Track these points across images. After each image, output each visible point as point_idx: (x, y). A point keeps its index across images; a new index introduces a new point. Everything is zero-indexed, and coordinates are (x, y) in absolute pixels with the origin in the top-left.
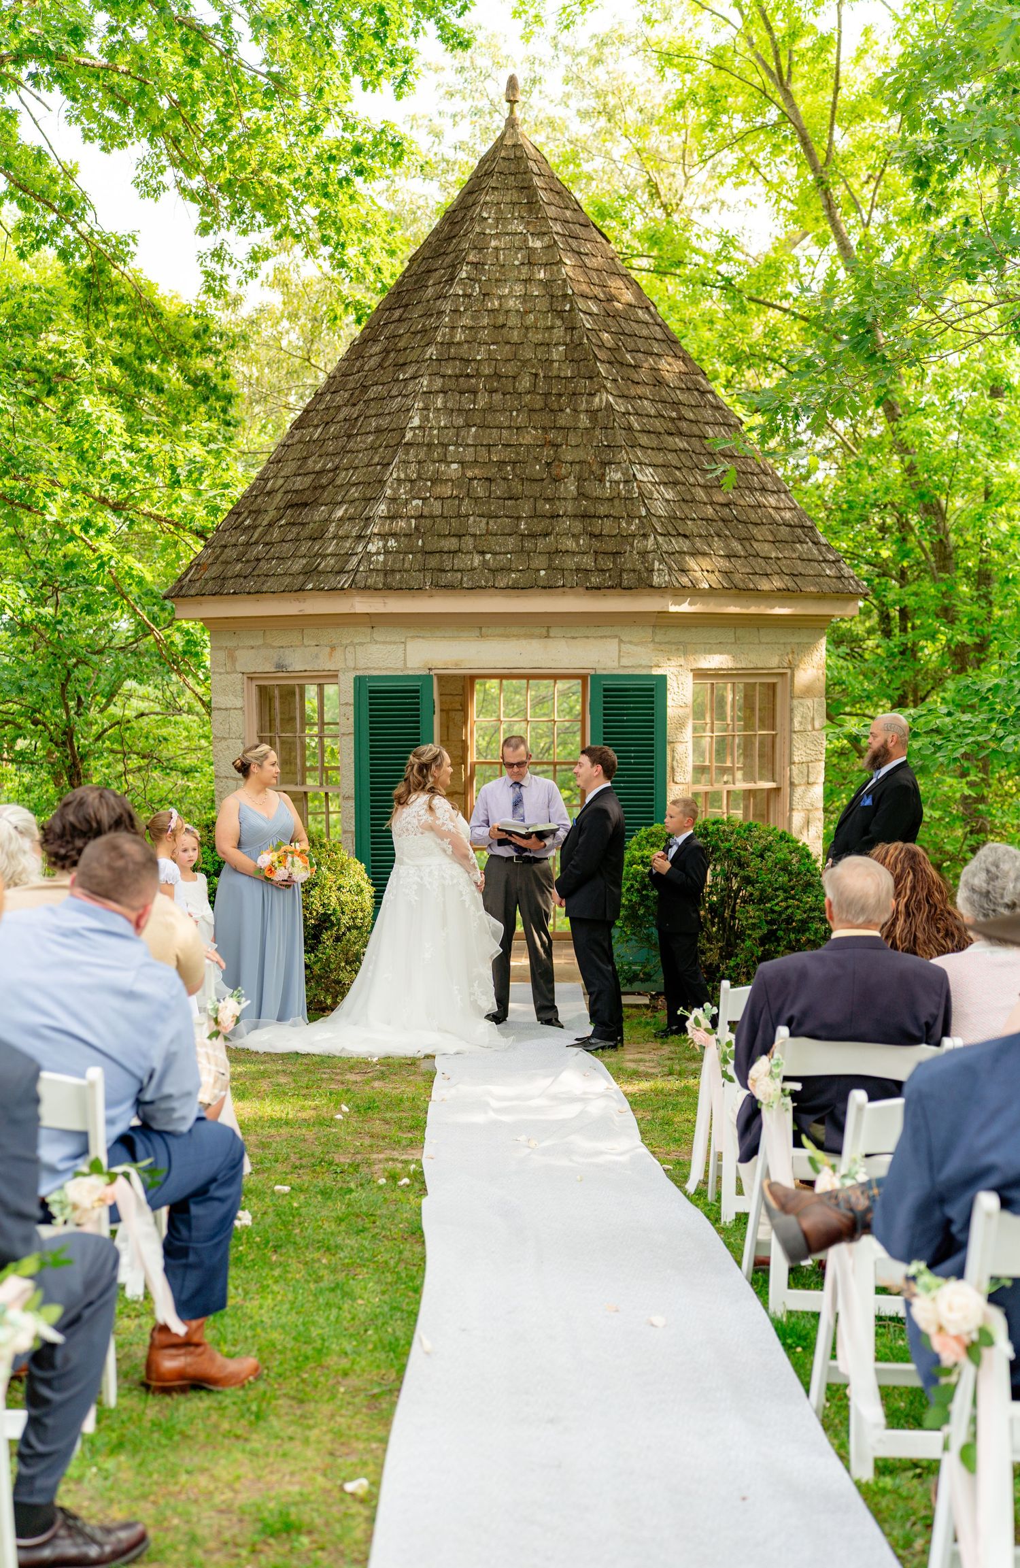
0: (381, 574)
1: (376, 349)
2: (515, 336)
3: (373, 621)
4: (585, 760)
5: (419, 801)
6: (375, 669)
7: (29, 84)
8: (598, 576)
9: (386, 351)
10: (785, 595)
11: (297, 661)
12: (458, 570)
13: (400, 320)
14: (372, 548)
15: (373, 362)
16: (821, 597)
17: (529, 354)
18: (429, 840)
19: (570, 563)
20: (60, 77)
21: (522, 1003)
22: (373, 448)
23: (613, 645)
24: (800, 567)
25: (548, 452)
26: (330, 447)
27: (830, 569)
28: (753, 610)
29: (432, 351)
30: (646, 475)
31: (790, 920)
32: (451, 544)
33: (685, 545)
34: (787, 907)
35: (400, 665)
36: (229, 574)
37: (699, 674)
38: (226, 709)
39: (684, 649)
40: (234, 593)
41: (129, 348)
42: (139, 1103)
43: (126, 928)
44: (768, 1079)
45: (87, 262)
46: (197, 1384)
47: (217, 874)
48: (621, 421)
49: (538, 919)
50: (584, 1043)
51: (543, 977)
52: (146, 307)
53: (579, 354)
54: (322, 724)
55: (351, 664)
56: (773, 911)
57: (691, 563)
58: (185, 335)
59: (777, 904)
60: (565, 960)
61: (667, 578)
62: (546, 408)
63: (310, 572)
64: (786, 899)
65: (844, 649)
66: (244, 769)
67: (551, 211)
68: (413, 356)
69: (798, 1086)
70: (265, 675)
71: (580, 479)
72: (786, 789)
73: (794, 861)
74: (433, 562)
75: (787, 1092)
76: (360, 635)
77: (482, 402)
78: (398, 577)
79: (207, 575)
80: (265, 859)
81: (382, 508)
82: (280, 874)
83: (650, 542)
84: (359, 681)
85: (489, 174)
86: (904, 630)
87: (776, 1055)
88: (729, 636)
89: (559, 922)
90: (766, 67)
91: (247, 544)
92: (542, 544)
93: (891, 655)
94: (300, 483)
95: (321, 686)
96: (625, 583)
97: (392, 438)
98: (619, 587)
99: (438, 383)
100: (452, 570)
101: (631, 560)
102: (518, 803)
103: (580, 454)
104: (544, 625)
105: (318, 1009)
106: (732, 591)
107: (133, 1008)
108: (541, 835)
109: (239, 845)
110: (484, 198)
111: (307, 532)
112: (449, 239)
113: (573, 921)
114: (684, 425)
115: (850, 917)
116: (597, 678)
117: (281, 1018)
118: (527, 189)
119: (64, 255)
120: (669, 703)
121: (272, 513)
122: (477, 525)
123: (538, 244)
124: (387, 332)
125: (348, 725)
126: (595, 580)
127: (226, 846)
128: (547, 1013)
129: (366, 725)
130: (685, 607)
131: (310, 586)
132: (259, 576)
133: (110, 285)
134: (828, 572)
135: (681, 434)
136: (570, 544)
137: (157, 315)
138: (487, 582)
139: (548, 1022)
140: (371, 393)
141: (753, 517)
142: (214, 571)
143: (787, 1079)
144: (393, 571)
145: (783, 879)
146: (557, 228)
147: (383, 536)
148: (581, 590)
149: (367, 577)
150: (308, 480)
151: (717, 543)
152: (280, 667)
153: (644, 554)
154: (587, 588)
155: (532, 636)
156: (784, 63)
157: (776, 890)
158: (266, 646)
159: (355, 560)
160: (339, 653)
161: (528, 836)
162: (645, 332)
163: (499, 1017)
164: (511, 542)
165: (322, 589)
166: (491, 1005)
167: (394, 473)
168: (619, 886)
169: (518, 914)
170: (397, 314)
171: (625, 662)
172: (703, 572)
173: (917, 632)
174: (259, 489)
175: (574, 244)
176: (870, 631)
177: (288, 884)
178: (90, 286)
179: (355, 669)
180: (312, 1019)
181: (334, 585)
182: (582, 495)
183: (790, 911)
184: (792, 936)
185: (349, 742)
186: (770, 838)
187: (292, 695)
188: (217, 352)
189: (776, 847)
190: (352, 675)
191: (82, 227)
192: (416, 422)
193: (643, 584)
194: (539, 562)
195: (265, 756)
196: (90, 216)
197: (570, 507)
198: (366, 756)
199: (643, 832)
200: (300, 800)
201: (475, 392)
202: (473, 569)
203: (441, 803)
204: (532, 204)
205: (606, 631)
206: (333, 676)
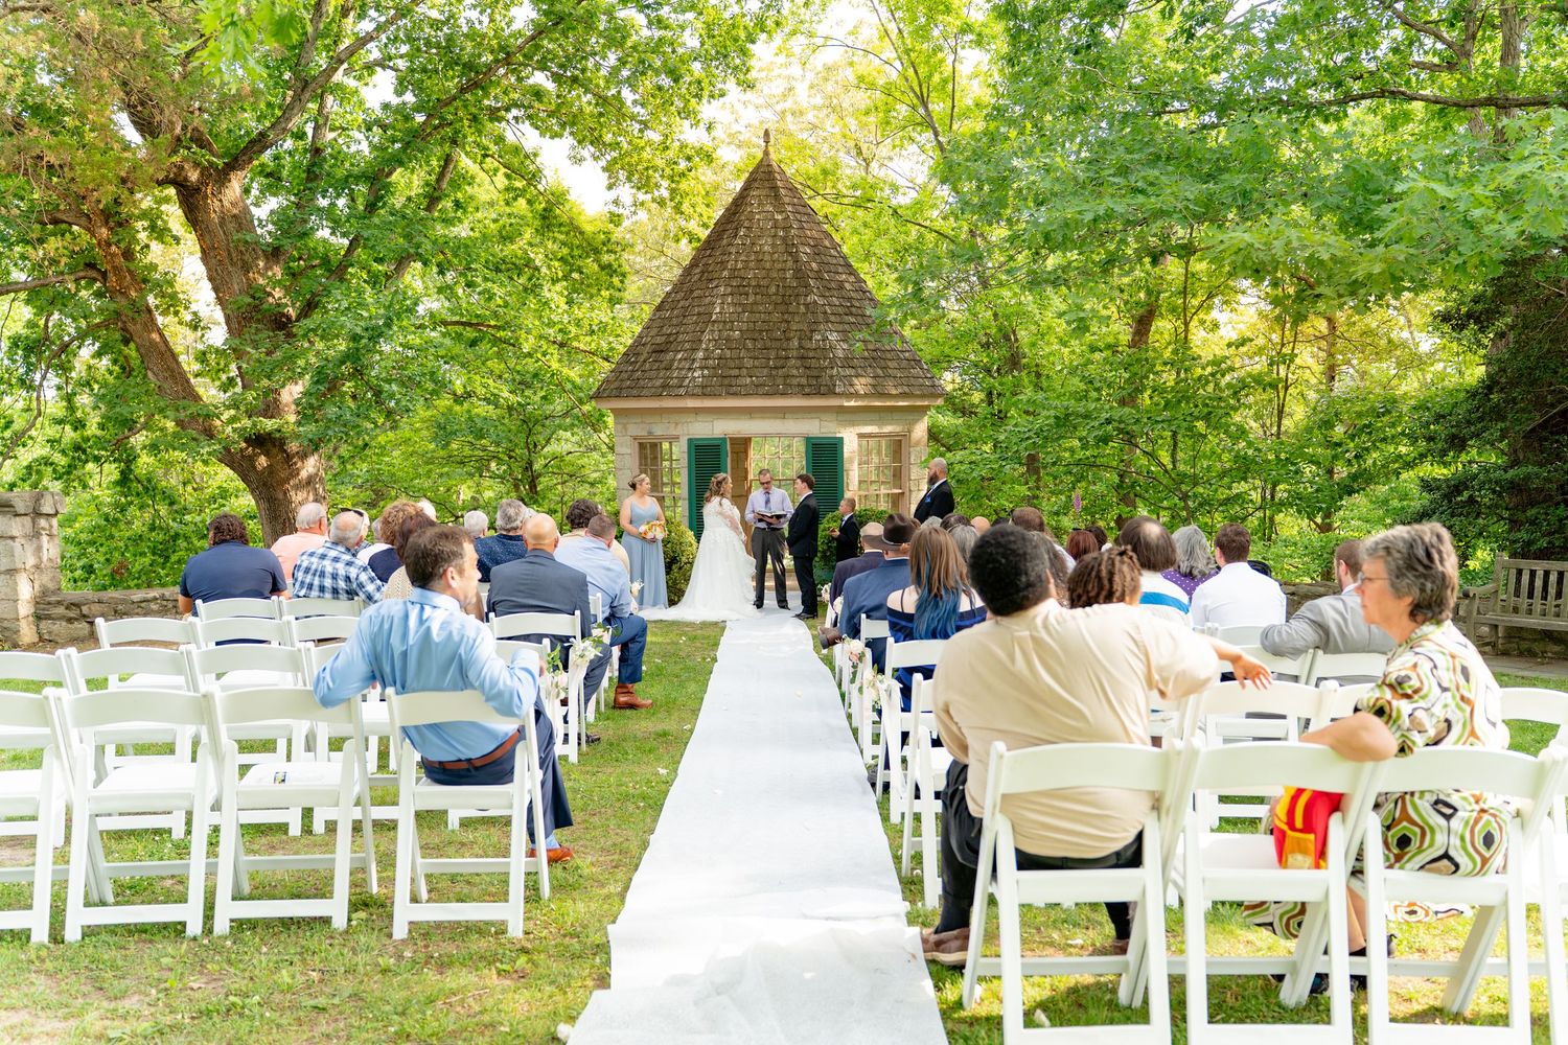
0: (701, 388)
1: (698, 271)
2: (768, 265)
3: (697, 411)
4: (799, 481)
5: (716, 500)
6: (698, 435)
7: (513, 122)
8: (809, 388)
9: (703, 272)
10: (903, 395)
11: (659, 430)
12: (739, 386)
13: (710, 256)
14: (696, 374)
15: (696, 277)
16: (923, 396)
17: (774, 274)
18: (719, 519)
19: (795, 381)
20: (529, 117)
21: (770, 598)
22: (696, 323)
23: (817, 422)
24: (912, 381)
25: (784, 326)
26: (675, 321)
28: (888, 404)
29: (725, 273)
30: (833, 337)
32: (736, 372)
33: (853, 372)
35: (710, 432)
36: (623, 387)
37: (861, 436)
38: (624, 454)
39: (853, 424)
40: (626, 396)
41: (565, 251)
42: (611, 607)
43: (605, 547)
45: (543, 205)
46: (632, 706)
48: (820, 309)
49: (778, 558)
50: (798, 616)
51: (781, 588)
52: (574, 228)
53: (800, 275)
54: (671, 460)
55: (686, 433)
57: (856, 381)
58: (597, 243)
60: (792, 582)
61: (843, 389)
62: (784, 303)
63: (664, 386)
66: (633, 486)
67: (787, 200)
68: (716, 275)
70: (642, 437)
71: (800, 339)
72: (907, 493)
74: (726, 382)
76: (691, 418)
77: (751, 299)
78: (709, 389)
79: (612, 387)
80: (643, 528)
81: (701, 354)
82: (650, 536)
83: (835, 371)
84: (690, 440)
85: (755, 180)
88: (875, 416)
89: (788, 561)
90: (915, 93)
91: (633, 371)
92: (780, 372)
94: (659, 340)
95: (671, 443)
96: (822, 392)
97: (706, 317)
98: (819, 394)
99: (729, 290)
100: (736, 386)
101: (825, 380)
102: (768, 501)
103: (800, 327)
104: (782, 413)
105: (672, 603)
106: (876, 395)
107: (609, 573)
108: (779, 517)
109: (631, 522)
110: (752, 193)
111: (663, 365)
112: (734, 214)
113: (795, 559)
114: (853, 309)
116: (811, 439)
117: (654, 605)
118: (775, 188)
119: (530, 202)
120: (845, 450)
121: (645, 355)
122: (748, 363)
123: (780, 217)
124: (703, 262)
125: (685, 462)
126: (807, 390)
127: (624, 522)
128: (783, 603)
130: (852, 403)
131: (665, 393)
132: (639, 388)
133: (555, 218)
134: (927, 383)
135: (852, 314)
136: (795, 372)
137: (582, 233)
138: (753, 391)
139: (783, 607)
140: (695, 294)
141: (889, 356)
142: (616, 384)
144: (707, 386)
146: (790, 208)
147: (701, 368)
148: (800, 395)
149: (694, 389)
150: (664, 338)
151: (869, 370)
152: (650, 433)
153: (831, 377)
154: (803, 394)
155: (776, 418)
156: (925, 91)
158: (643, 423)
159: (687, 381)
160: (680, 427)
161: (772, 517)
162: (835, 261)
163: (759, 603)
164: (765, 371)
165: (671, 395)
166: (753, 596)
167: (706, 336)
168: (816, 541)
169: (769, 557)
170: (708, 252)
171: (823, 431)
172: (861, 384)
174: (639, 342)
175: (798, 216)
177: (654, 540)
178: (544, 218)
179: (688, 435)
180: (670, 605)
181: (677, 393)
182: (801, 347)
185: (685, 472)
187: (654, 446)
188: (615, 253)
190: (686, 438)
191: (540, 187)
192: (718, 310)
193: (831, 392)
194: (779, 381)
195: (643, 480)
196: (544, 181)
197: (795, 353)
198: (694, 478)
199: (830, 515)
200: (661, 500)
201: (747, 295)
202: (746, 385)
203: (726, 502)
204: (777, 196)
205: (814, 415)
206: (677, 438)
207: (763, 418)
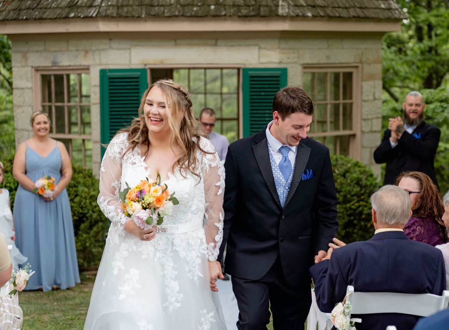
0: (115, 8)
3: (111, 36)
6: (112, 65)
8: (246, 9)
10: (357, 20)
11: (66, 60)
12: (162, 6)
16: (378, 21)
23: (255, 50)
27: (384, 4)
28: (338, 29)
31: (361, 213)
34: (359, 206)
35: (127, 62)
36: (23, 7)
37: (306, 67)
38: (22, 89)
39: (299, 51)
40: (26, 19)
44: (342, 316)
47: (16, 189)
54: (81, 96)
55: (98, 62)
56: (351, 209)
59: (353, 205)
61: (287, 10)
63: (72, 6)
64: (358, 202)
65: (393, 49)
69: (359, 320)
70: (45, 69)
72: (359, 135)
73: (363, 179)
75: (353, 324)
76: (104, 44)
78: (125, 9)
79: (9, 8)
84: (103, 72)
86: (430, 37)
87: (347, 302)
88: (324, 44)
93: (422, 53)
95: (80, 75)
96: (262, 13)
98: (258, 16)
100: (158, 5)
104: (213, 38)
106: (326, 18)
109: (26, 173)
115: (387, 220)
116: (246, 70)
125: (97, 98)
126: (244, 12)
129: (107, 99)
131: (72, 15)
132: (41, 8)
134: (383, 6)
138: (179, 12)
142: (14, 5)
143: (353, 316)
144: (122, 6)
145: (357, 189)
148: (235, 18)
149: (106, 10)
152: (55, 63)
154: (239, 17)
155: (206, 45)
157: (353, 196)
158: (45, 50)
160: (90, 55)
165: (79, 17)
171: (263, 60)
173: (439, 38)
176: (411, 37)
179: (100, 64)
181: (86, 14)
183: (361, 208)
184: (363, 223)
185: (97, 109)
186: (349, 165)
187: (60, 79)
189: (352, 170)
190: (98, 68)
193: (273, 14)
194: (211, 0)
198: (107, 117)
200: (68, 143)
202: (171, 5)
205: (252, 42)
206: (87, 69)
207: (192, 45)
